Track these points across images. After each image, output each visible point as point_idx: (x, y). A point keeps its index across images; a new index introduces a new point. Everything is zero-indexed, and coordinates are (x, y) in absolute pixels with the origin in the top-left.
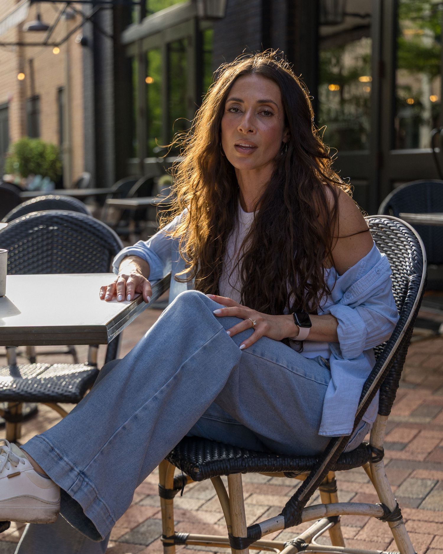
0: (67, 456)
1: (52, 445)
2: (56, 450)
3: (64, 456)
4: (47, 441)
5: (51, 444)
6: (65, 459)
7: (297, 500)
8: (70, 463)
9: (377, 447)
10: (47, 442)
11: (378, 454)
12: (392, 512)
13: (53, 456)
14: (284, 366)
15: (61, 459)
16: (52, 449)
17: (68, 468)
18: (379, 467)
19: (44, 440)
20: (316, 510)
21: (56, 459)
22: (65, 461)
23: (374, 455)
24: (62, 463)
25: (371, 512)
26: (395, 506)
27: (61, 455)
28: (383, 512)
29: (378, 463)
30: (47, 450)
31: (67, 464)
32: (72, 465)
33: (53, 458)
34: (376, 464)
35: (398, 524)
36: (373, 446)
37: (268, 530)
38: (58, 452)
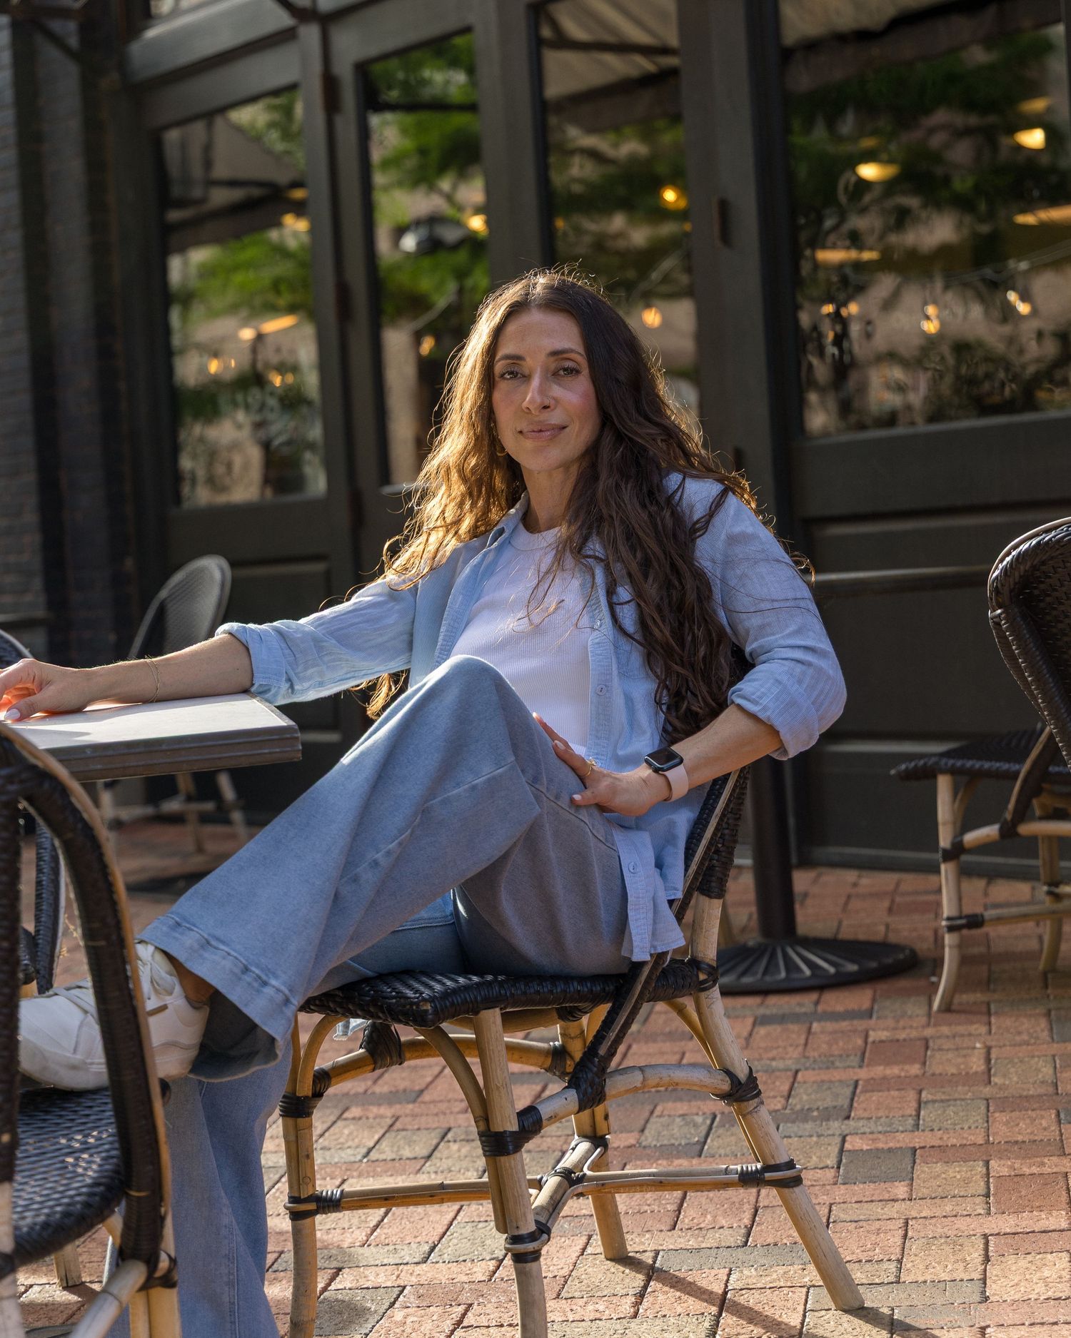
0: (276, 977)
1: (244, 961)
2: (253, 969)
3: (269, 978)
4: (235, 954)
5: (242, 959)
6: (273, 982)
7: (596, 1054)
8: (283, 988)
9: (707, 961)
10: (236, 958)
11: (710, 974)
12: (743, 1082)
13: (249, 979)
14: (563, 806)
15: (265, 984)
16: (246, 970)
17: (280, 998)
18: (713, 998)
19: (229, 954)
20: (626, 1076)
21: (256, 985)
22: (274, 987)
23: (702, 977)
24: (268, 991)
25: (713, 1081)
26: (746, 1071)
27: (264, 977)
28: (729, 1082)
29: (711, 990)
30: (237, 971)
31: (278, 990)
32: (287, 992)
33: (249, 984)
34: (707, 993)
35: (755, 1105)
36: (699, 959)
37: (552, 1114)
38: (257, 971)
